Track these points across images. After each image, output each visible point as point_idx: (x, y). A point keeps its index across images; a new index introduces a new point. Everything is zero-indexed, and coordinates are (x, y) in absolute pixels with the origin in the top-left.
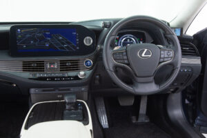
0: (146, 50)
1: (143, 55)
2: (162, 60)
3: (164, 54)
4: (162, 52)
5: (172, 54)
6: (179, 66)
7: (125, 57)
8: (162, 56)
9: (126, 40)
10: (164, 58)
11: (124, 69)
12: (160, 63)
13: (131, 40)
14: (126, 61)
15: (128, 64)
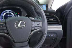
0: (21, 22)
1: (19, 26)
2: (33, 29)
3: (35, 24)
4: (33, 23)
5: (40, 24)
6: (46, 32)
7: (5, 28)
8: (33, 26)
9: (7, 14)
10: (35, 27)
11: (4, 37)
12: (32, 31)
13: (10, 14)
14: (6, 31)
15: (8, 33)
